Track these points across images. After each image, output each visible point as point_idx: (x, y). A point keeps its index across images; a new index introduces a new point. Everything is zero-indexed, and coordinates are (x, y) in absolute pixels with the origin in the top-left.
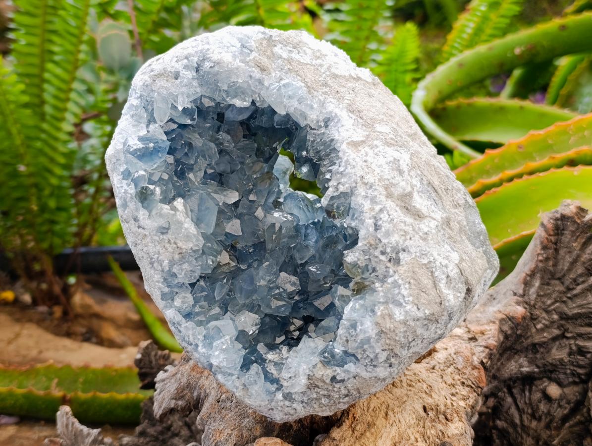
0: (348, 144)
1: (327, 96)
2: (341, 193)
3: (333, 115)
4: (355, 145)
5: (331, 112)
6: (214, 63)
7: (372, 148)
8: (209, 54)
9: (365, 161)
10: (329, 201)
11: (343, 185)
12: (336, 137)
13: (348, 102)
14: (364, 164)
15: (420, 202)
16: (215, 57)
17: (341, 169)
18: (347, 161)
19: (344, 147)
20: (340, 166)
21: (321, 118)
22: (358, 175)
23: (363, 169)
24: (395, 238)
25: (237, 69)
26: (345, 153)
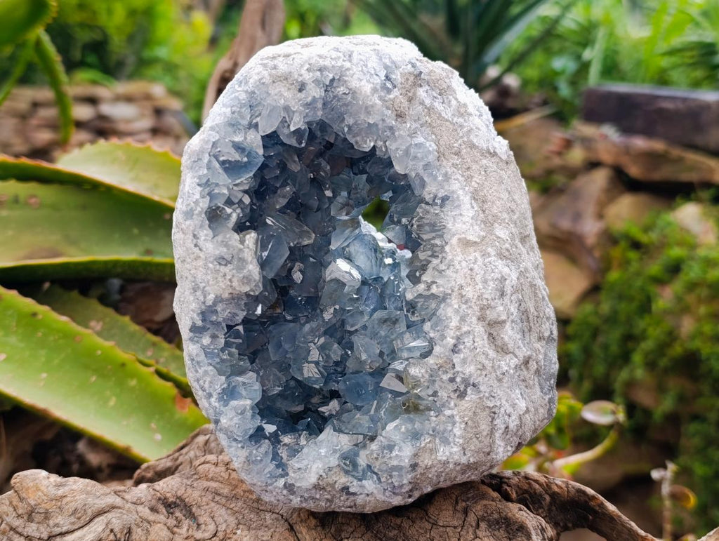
0: (459, 239)
1: (456, 170)
2: (432, 294)
3: (455, 196)
4: (466, 244)
5: (453, 192)
6: (350, 89)
7: (483, 255)
8: (347, 76)
9: (471, 270)
10: (415, 298)
11: (437, 287)
12: (450, 226)
13: (476, 186)
14: (469, 272)
15: (510, 334)
16: (354, 84)
17: (443, 267)
18: (452, 260)
19: (454, 241)
20: (441, 262)
21: (440, 195)
22: (458, 283)
23: (466, 277)
24: (470, 369)
25: (372, 106)
26: (452, 248)
